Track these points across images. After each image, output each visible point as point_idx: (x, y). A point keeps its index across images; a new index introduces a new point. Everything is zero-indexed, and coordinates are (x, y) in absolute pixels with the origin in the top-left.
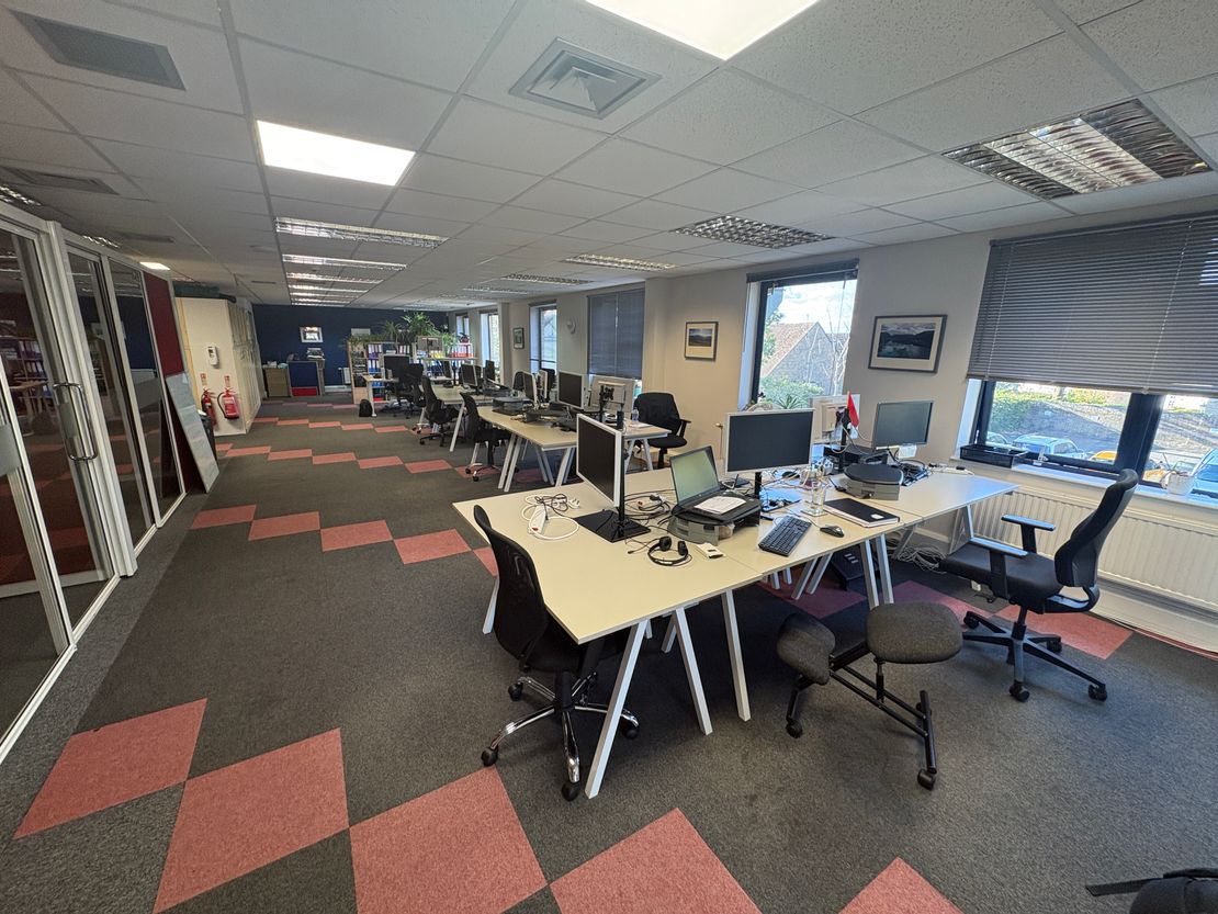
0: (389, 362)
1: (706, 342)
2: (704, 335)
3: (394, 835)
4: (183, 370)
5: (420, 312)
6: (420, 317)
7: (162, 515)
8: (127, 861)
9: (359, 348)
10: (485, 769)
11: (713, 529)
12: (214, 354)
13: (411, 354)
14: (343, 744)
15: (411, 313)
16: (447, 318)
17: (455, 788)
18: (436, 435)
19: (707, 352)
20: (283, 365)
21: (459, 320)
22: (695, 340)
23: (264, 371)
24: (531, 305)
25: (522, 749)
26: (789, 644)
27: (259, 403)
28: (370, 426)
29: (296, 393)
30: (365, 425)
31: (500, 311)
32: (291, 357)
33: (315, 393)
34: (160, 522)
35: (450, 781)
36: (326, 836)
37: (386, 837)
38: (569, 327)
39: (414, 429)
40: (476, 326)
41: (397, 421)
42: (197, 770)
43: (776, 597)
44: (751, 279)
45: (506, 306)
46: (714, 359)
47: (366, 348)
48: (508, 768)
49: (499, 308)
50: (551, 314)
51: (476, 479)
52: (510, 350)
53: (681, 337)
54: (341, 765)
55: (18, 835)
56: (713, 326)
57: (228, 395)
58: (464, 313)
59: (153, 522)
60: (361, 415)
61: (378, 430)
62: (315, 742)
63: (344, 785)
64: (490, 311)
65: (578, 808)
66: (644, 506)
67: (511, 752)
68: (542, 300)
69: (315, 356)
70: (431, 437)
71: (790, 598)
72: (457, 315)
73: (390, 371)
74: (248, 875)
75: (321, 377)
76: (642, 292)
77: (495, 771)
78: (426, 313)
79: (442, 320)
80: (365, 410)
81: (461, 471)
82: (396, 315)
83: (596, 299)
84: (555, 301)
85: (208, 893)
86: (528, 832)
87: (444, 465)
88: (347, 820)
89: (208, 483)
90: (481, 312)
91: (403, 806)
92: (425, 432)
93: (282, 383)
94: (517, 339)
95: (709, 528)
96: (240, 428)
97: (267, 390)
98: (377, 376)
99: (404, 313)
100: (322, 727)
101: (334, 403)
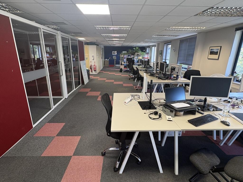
0: (128, 59)
1: (216, 53)
2: (215, 51)
3: (78, 161)
4: (84, 60)
5: (137, 47)
6: (137, 48)
7: (75, 88)
8: (42, 146)
9: (123, 56)
10: (101, 156)
11: (173, 112)
12: (93, 57)
13: (134, 58)
14: (80, 140)
15: (135, 47)
16: (145, 48)
17: (93, 157)
18: (134, 78)
19: (216, 57)
20: (108, 60)
21: (148, 49)
22: (212, 53)
23: (104, 61)
24: (165, 44)
25: (111, 155)
26: (196, 157)
27: (102, 68)
28: (121, 74)
29: (110, 66)
30: (120, 74)
31: (157, 46)
32: (110, 58)
33: (113, 66)
34: (75, 90)
35: (94, 155)
36: (68, 156)
37: (77, 161)
38: (174, 49)
39: (130, 76)
40: (151, 50)
41: (127, 74)
42: (57, 135)
43: (213, 142)
44: (237, 29)
45: (158, 44)
46: (218, 59)
47: (124, 56)
48: (106, 158)
49: (157, 45)
50: (170, 46)
51: (137, 89)
52: (158, 56)
53: (207, 51)
54: (77, 143)
55: (34, 136)
56: (219, 48)
57: (94, 66)
58: (149, 47)
59: (74, 89)
60: (120, 72)
61: (122, 75)
62: (76, 137)
63: (76, 147)
64: (155, 46)
65: (116, 174)
66: (160, 102)
67: (109, 155)
68: (168, 42)
69: (115, 58)
70: (132, 78)
71: (218, 144)
72: (147, 47)
73: (127, 61)
74: (55, 156)
75: (115, 63)
76: (196, 37)
77: (103, 157)
78: (139, 47)
79: (143, 49)
80: (121, 71)
81: (135, 87)
82: (131, 48)
83: (182, 41)
84: (171, 42)
85: (48, 156)
86: (102, 174)
87: (132, 85)
88: (73, 154)
89: (85, 83)
90: (153, 46)
91: (83, 156)
92: (131, 77)
93: (107, 64)
94: (160, 53)
95: (172, 111)
96: (96, 73)
97: (104, 65)
98: (125, 63)
99: (133, 47)
100: (79, 135)
101: (116, 69)
